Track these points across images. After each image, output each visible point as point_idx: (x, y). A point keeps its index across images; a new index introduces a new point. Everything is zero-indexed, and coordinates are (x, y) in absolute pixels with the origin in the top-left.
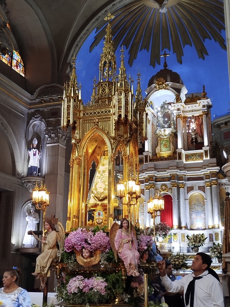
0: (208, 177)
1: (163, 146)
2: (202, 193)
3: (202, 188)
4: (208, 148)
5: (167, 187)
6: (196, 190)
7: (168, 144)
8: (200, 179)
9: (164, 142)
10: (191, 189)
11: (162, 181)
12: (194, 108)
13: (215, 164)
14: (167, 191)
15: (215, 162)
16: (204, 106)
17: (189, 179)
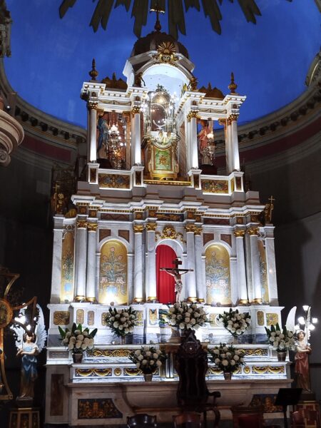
0: (240, 220)
1: (158, 161)
2: (226, 246)
3: (226, 238)
4: (241, 174)
5: (174, 231)
6: (217, 240)
7: (168, 159)
8: (224, 222)
9: (160, 155)
10: (209, 238)
11: (166, 220)
12: (214, 107)
13: (258, 201)
14: (175, 238)
15: (258, 197)
16: (235, 106)
17: (207, 221)
